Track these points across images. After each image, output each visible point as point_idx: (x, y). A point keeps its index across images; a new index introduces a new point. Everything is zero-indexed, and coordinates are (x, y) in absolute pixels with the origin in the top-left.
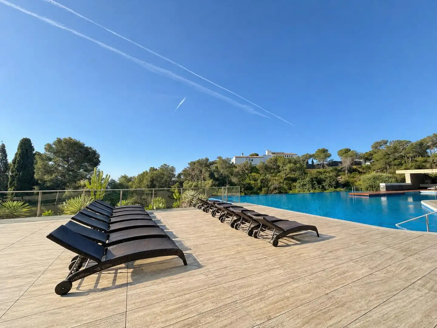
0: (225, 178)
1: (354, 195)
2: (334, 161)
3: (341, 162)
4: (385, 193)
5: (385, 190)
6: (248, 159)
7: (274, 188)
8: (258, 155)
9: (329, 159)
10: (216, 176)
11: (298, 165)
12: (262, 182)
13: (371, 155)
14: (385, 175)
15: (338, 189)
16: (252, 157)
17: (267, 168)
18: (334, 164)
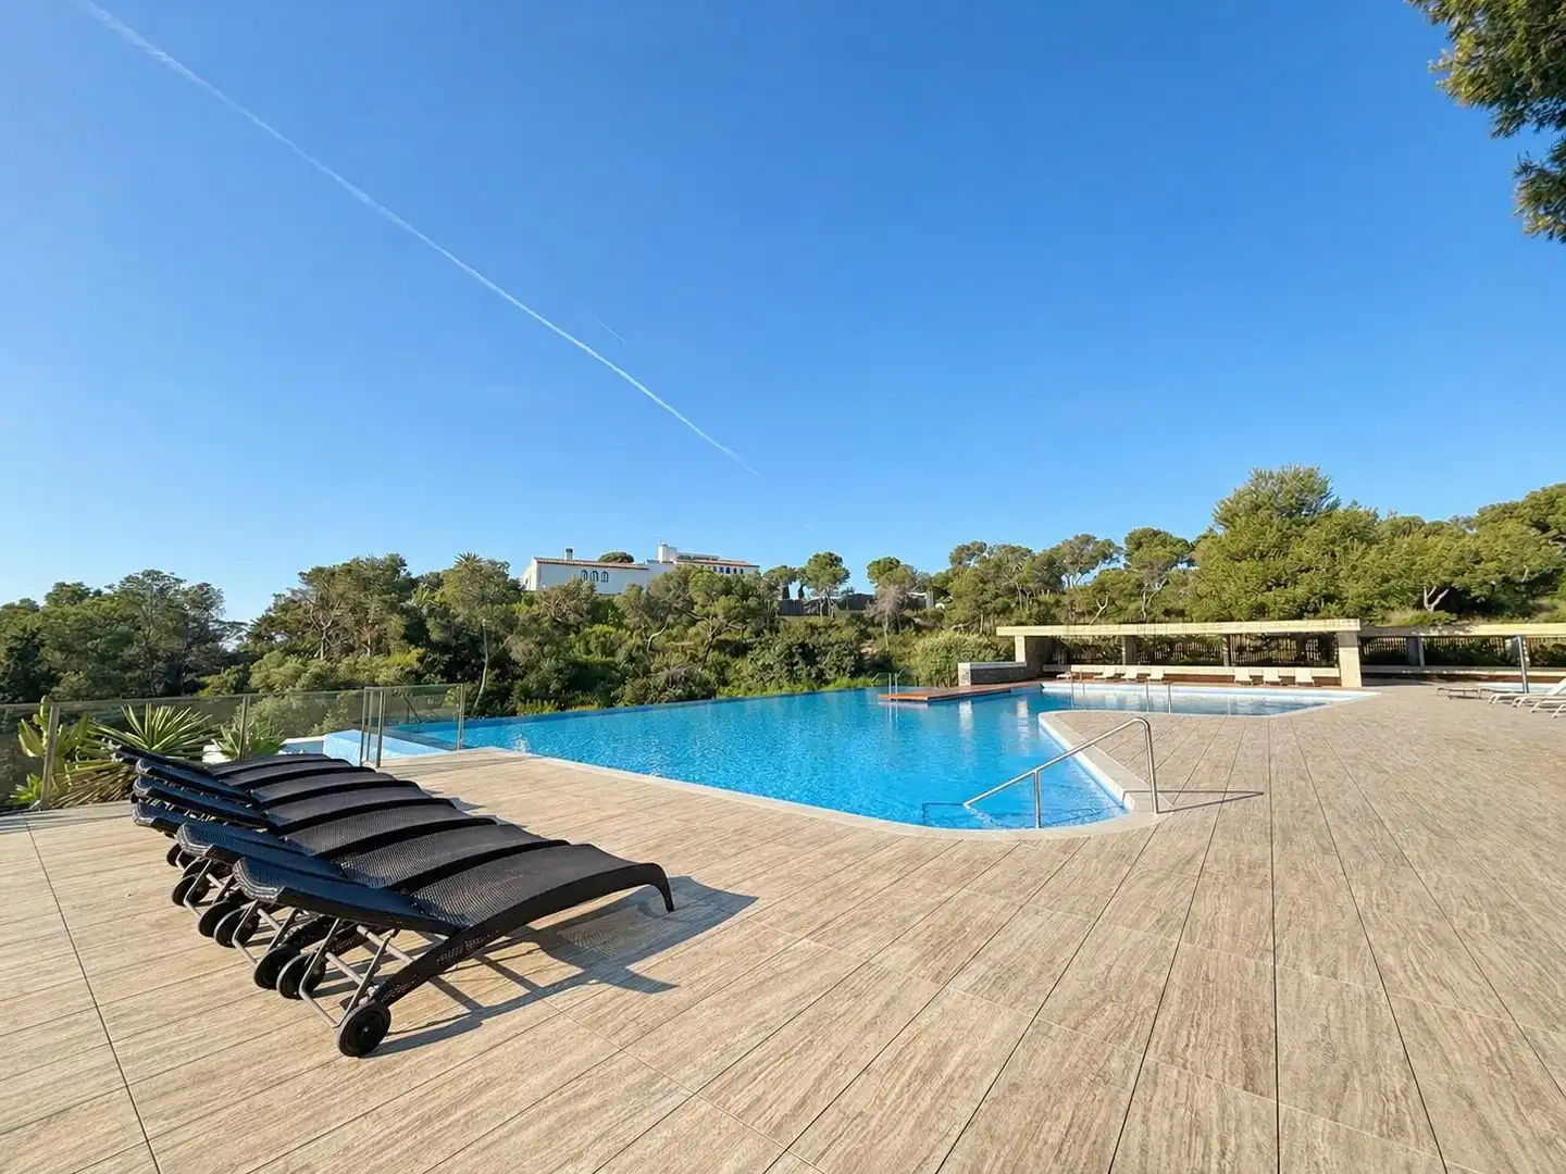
0: (475, 642)
1: (893, 700)
2: (856, 593)
3: (872, 599)
4: (969, 691)
5: (968, 683)
6: (589, 570)
7: (667, 681)
8: (630, 560)
9: (842, 588)
10: (435, 636)
11: (752, 602)
12: (631, 659)
13: (948, 580)
14: (972, 638)
15: (861, 680)
16: (605, 564)
17: (653, 610)
18: (855, 602)
